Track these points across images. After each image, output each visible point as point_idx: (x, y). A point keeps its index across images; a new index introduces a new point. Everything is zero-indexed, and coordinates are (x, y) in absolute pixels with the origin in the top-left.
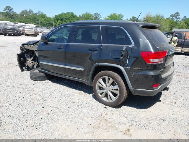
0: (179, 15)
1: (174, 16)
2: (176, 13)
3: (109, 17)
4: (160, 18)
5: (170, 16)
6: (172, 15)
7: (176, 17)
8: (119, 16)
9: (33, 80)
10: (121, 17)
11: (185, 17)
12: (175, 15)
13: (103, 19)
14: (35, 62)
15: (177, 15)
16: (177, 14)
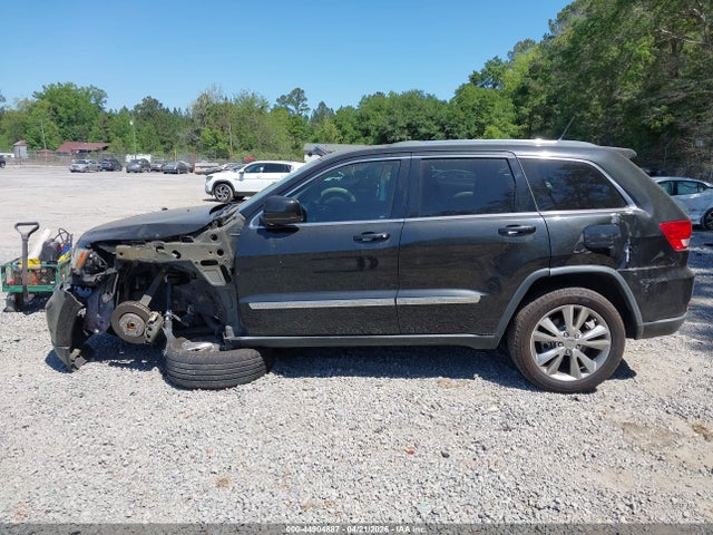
0: (306, 99)
1: (290, 101)
2: (294, 92)
3: (41, 97)
4: (257, 105)
5: (278, 100)
6: (283, 97)
7: (297, 105)
8: (87, 93)
9: (212, 389)
10: (98, 101)
11: (322, 104)
12: (290, 96)
13: (14, 108)
14: (163, 314)
15: (299, 99)
16: (298, 96)
